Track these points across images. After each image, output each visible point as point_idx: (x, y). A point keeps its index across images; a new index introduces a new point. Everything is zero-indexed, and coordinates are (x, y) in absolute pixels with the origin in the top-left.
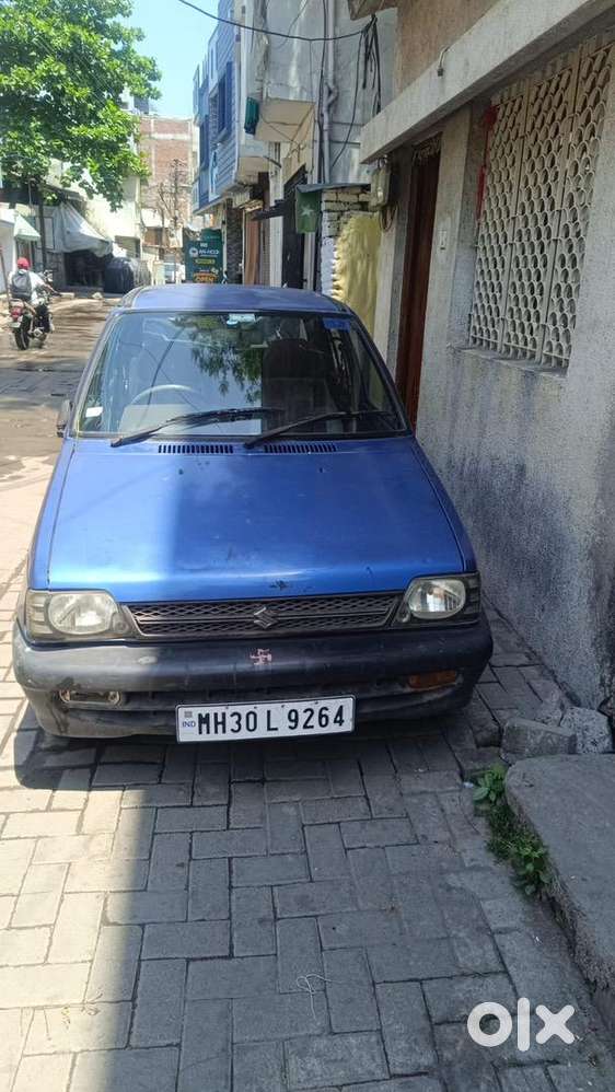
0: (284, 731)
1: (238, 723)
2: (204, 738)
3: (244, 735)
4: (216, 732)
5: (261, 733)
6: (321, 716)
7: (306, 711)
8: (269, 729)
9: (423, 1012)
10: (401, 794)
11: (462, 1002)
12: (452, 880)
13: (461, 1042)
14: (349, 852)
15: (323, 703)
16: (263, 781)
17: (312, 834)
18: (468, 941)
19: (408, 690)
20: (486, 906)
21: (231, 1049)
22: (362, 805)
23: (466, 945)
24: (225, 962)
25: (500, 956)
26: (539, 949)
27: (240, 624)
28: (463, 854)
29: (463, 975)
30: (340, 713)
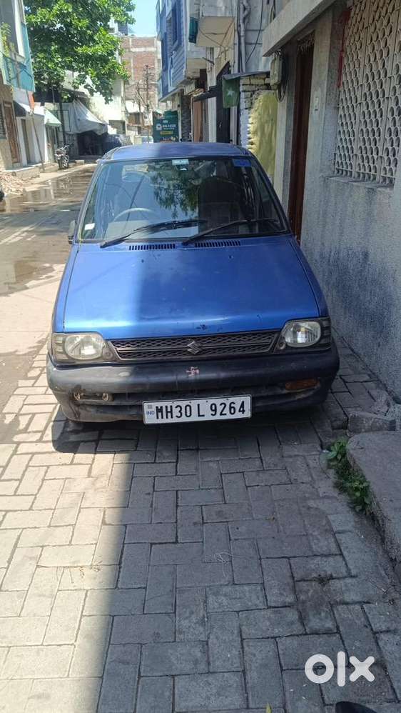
0: (208, 416)
1: (180, 411)
2: (160, 421)
3: (184, 419)
4: (167, 418)
5: (194, 418)
6: (231, 408)
7: (221, 404)
8: (199, 416)
9: (289, 574)
10: (283, 457)
11: (314, 570)
12: (311, 503)
13: (312, 591)
14: (249, 488)
15: (232, 400)
16: (198, 450)
17: (226, 479)
18: (319, 537)
19: (285, 391)
20: (331, 518)
21: (175, 590)
22: (258, 463)
23: (318, 539)
24: (173, 545)
25: (339, 546)
26: (363, 542)
27: (180, 352)
28: (319, 489)
29: (315, 555)
30: (242, 405)
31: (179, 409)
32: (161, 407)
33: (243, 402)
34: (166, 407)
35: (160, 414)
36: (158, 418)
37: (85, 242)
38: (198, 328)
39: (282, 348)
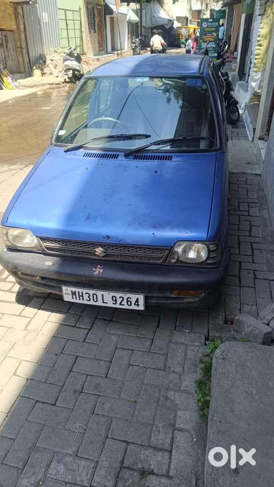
0: (110, 304)
1: (89, 297)
2: (74, 301)
3: (92, 303)
4: (80, 299)
5: (100, 303)
6: (128, 301)
7: (120, 297)
8: (103, 302)
9: (120, 459)
10: (170, 342)
11: (141, 461)
12: (171, 394)
13: (130, 481)
14: (130, 366)
15: (128, 295)
16: (110, 321)
17: (119, 353)
18: (161, 429)
19: (173, 296)
20: (179, 413)
21: (34, 448)
22: (148, 343)
23: (159, 431)
24: (51, 406)
25: (172, 442)
26: (193, 445)
28: (183, 382)
29: (150, 446)
30: (137, 300)
31: (88, 295)
32: (75, 292)
33: (137, 299)
34: (79, 292)
35: (74, 296)
36: (73, 298)
37: (56, 146)
38: (103, 237)
39: (173, 261)
